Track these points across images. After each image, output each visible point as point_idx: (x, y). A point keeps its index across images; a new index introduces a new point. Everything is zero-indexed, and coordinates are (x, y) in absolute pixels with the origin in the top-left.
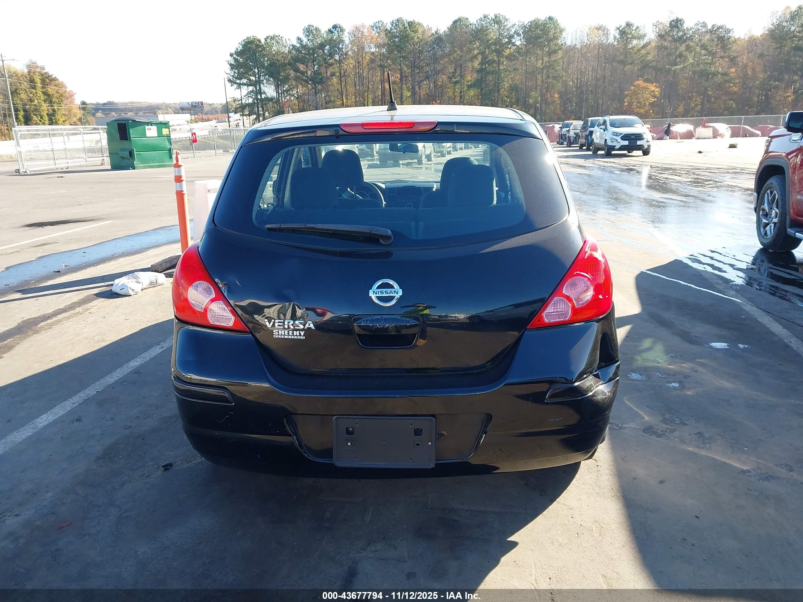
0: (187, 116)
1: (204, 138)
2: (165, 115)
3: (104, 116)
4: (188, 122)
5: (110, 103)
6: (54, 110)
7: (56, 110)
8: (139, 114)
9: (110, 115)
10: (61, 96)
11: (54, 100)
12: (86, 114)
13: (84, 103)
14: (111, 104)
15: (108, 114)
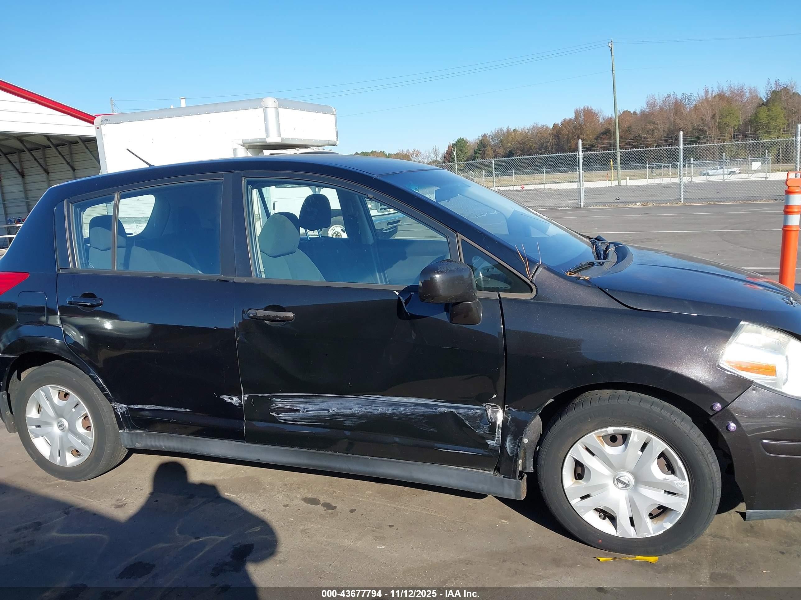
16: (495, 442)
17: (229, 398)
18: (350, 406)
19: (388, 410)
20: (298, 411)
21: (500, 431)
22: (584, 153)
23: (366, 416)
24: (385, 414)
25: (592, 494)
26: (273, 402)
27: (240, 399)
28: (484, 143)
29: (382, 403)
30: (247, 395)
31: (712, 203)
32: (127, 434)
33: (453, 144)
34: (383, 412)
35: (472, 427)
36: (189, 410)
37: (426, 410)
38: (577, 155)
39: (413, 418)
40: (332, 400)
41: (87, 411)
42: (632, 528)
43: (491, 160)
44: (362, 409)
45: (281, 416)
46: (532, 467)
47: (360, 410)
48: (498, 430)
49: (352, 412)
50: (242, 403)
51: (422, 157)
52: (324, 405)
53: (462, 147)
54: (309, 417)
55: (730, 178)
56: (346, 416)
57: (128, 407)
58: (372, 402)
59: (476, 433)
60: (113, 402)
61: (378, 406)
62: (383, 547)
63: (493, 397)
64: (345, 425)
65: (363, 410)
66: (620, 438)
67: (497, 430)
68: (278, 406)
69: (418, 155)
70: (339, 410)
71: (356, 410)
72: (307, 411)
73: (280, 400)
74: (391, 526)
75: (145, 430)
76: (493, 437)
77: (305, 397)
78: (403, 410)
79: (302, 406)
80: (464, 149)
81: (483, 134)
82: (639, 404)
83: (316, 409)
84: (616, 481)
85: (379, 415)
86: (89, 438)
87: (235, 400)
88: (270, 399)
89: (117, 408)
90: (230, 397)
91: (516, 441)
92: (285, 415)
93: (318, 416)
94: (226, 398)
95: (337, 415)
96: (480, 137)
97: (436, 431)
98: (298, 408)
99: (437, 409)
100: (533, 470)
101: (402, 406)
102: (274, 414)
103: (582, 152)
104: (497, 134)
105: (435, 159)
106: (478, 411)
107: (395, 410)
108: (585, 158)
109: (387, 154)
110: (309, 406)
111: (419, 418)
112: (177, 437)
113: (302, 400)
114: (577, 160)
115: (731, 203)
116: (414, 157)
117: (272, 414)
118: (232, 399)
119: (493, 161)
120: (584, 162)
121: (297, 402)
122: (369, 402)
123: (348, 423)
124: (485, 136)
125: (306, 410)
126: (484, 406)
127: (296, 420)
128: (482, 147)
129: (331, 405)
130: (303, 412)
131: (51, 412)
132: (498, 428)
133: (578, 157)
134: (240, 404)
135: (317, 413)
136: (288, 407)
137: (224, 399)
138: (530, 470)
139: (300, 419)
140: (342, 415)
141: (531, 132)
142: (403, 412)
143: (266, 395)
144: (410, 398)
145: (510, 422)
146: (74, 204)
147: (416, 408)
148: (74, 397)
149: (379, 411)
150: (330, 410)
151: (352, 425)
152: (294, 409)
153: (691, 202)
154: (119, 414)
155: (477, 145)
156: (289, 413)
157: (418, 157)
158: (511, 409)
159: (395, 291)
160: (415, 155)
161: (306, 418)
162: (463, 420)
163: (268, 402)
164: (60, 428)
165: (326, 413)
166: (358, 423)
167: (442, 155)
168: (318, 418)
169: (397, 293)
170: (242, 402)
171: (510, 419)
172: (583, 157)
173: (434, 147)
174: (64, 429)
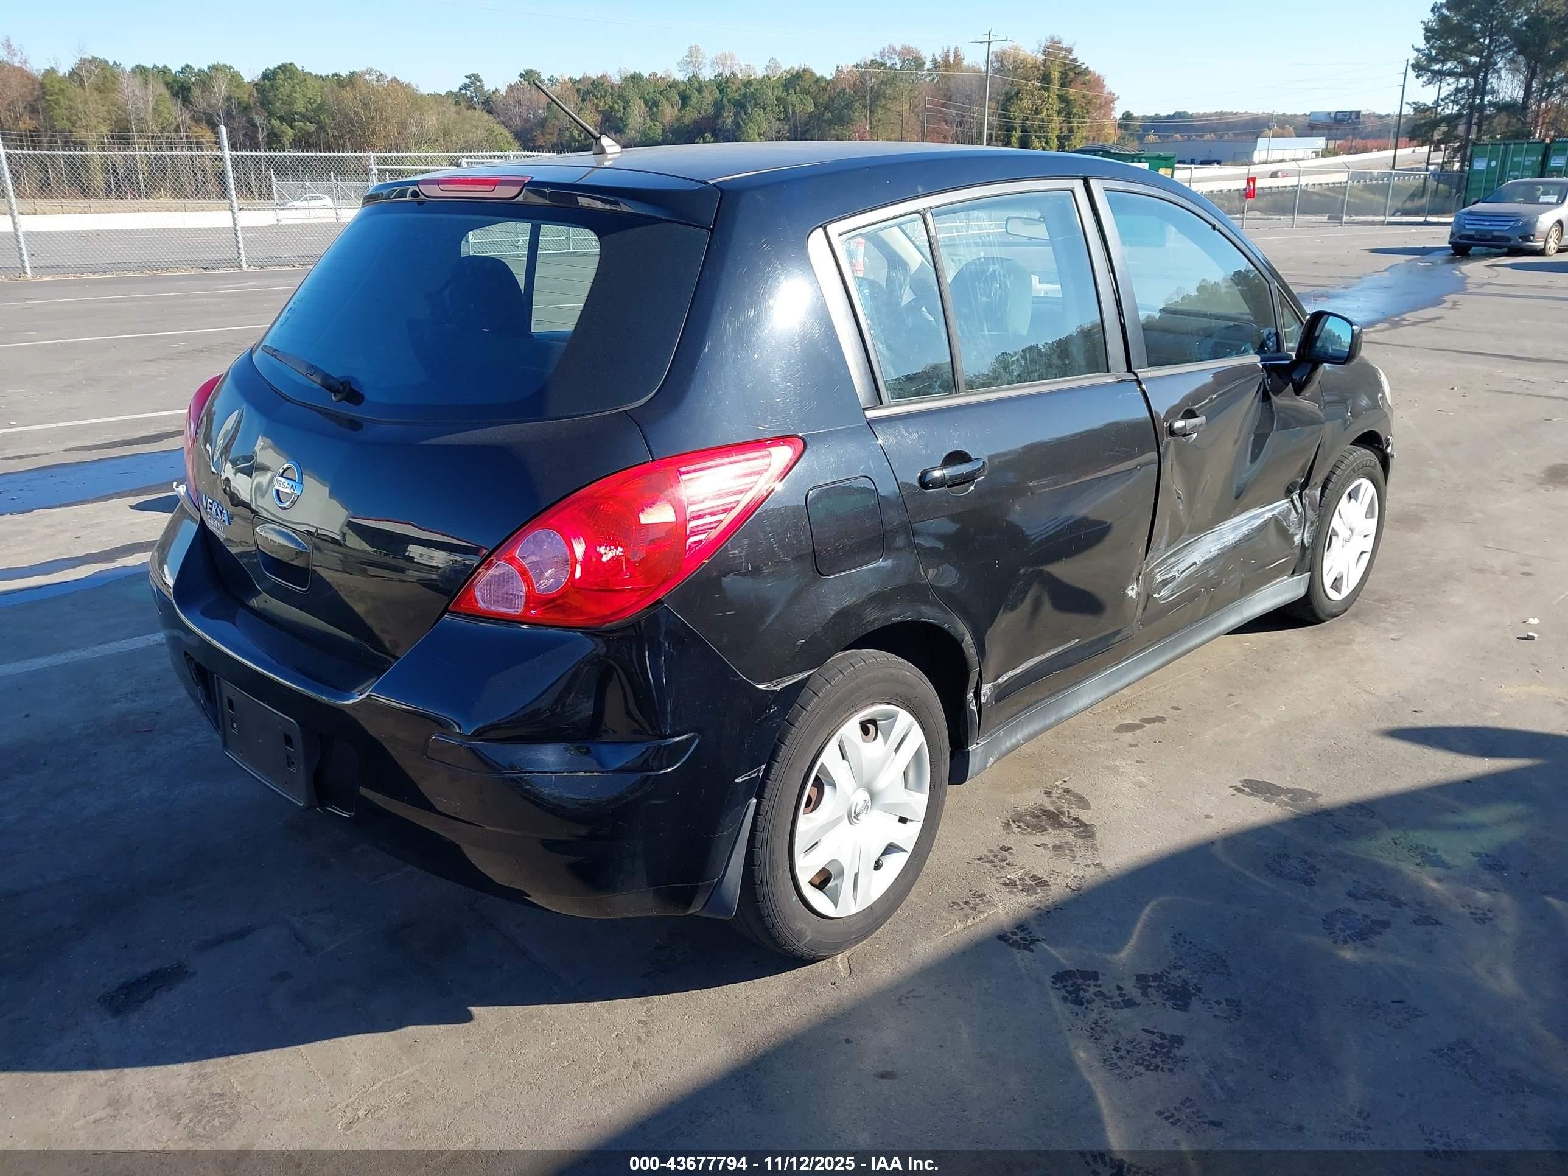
0: (1320, 142)
1: (1329, 189)
2: (1272, 139)
3: (1159, 141)
4: (1317, 153)
5: (1179, 116)
6: (1071, 130)
7: (1075, 129)
8: (1226, 137)
9: (1170, 138)
10: (1089, 103)
11: (1075, 111)
12: (1127, 137)
13: (1127, 116)
14: (1183, 118)
15: (1168, 137)
16: (1299, 536)
19: (1235, 536)
20: (1175, 578)
27: (1138, 584)
29: (1228, 531)
32: (982, 749)
35: (1288, 526)
37: (1258, 522)
45: (1162, 594)
49: (1213, 554)
52: (1191, 558)
54: (1183, 581)
56: (1209, 563)
57: (994, 686)
59: (1290, 533)
63: (1301, 483)
64: (1209, 576)
65: (1219, 547)
68: (1158, 580)
71: (1214, 550)
78: (1244, 531)
79: (1176, 569)
83: (1186, 567)
88: (1152, 573)
90: (1132, 586)
92: (1165, 590)
93: (1189, 576)
94: (1129, 591)
95: (1203, 565)
99: (1264, 516)
101: (1242, 526)
102: (1157, 595)
106: (1288, 505)
107: (1239, 535)
110: (1180, 566)
113: (1174, 559)
118: (1133, 589)
122: (1219, 534)
123: (1211, 572)
125: (1179, 572)
126: (1291, 497)
127: (1173, 592)
129: (1195, 554)
130: (1178, 577)
134: (1137, 595)
135: (1188, 572)
139: (1176, 589)
140: (1206, 563)
142: (1246, 533)
143: (1149, 569)
145: (1308, 507)
147: (1251, 523)
150: (1197, 562)
151: (1214, 573)
152: (1170, 577)
154: (976, 710)
156: (1168, 587)
161: (1180, 585)
162: (1281, 521)
165: (1194, 568)
166: (1218, 567)
168: (1190, 579)
169: (1261, 366)
170: (1138, 589)
171: (1307, 503)
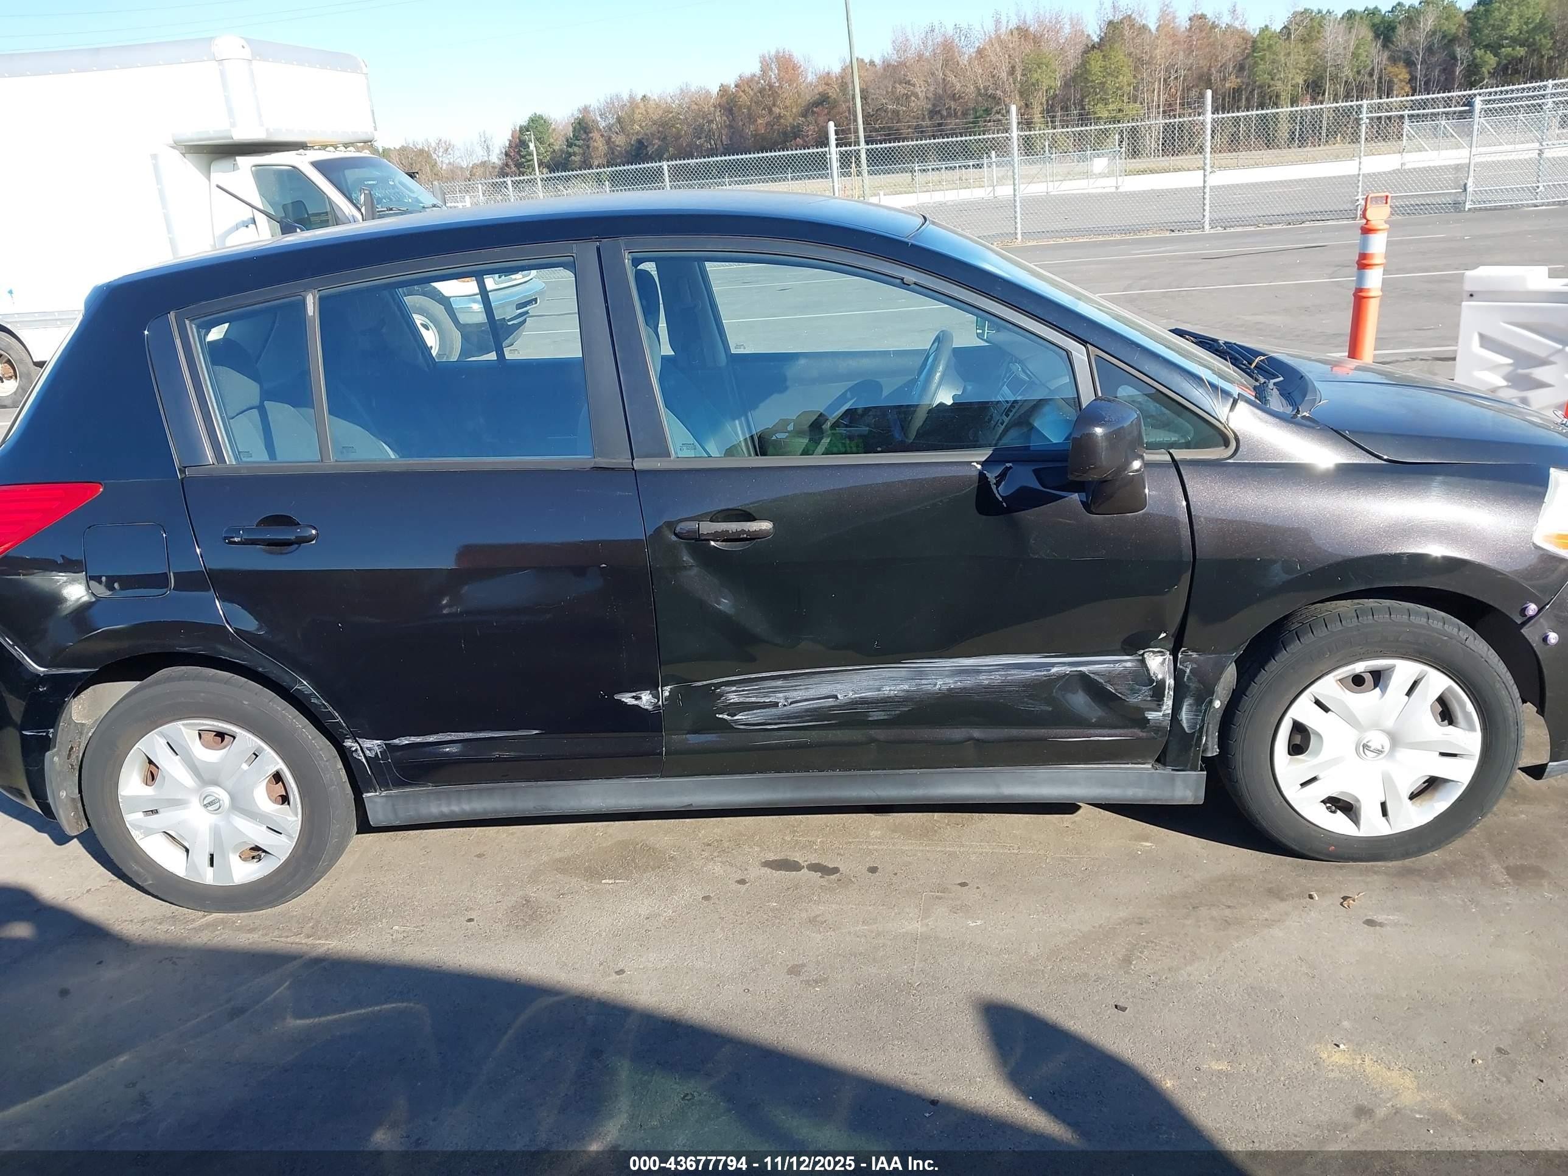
16: (1161, 714)
17: (633, 697)
18: (877, 683)
19: (956, 682)
20: (776, 705)
21: (1172, 693)
22: (839, 149)
23: (913, 698)
24: (950, 690)
25: (1321, 776)
26: (721, 695)
27: (656, 697)
28: (586, 123)
29: (941, 673)
30: (668, 688)
31: (1070, 240)
32: (384, 800)
33: (521, 127)
34: (944, 687)
35: (1119, 693)
36: (537, 732)
37: (1029, 674)
38: (826, 152)
39: (1005, 692)
40: (839, 677)
41: (280, 765)
42: (1384, 819)
43: (661, 164)
44: (902, 686)
45: (740, 717)
46: (1216, 747)
47: (898, 688)
48: (1168, 693)
49: (884, 694)
50: (660, 703)
51: (457, 154)
52: (825, 689)
53: (542, 133)
54: (797, 713)
55: (1059, 189)
56: (872, 703)
57: (385, 744)
58: (921, 674)
59: (1126, 703)
60: (348, 738)
61: (933, 677)
62: (979, 923)
63: (1160, 637)
64: (870, 719)
65: (906, 687)
66: (1368, 678)
67: (1166, 693)
68: (732, 701)
69: (447, 150)
70: (856, 693)
71: (890, 690)
72: (791, 703)
73: (734, 688)
74: (963, 885)
75: (424, 785)
76: (1159, 705)
77: (785, 677)
78: (984, 679)
79: (781, 695)
80: (546, 137)
81: (581, 105)
82: (1409, 620)
83: (808, 697)
84: (1361, 748)
85: (938, 693)
86: (289, 818)
87: (646, 699)
88: (715, 689)
89: (356, 750)
90: (634, 694)
91: (1201, 706)
92: (747, 715)
93: (815, 709)
94: (627, 699)
95: (854, 703)
96: (575, 113)
97: (1051, 709)
98: (772, 699)
99: (1050, 670)
100: (1218, 750)
101: (981, 672)
102: (726, 717)
103: (837, 147)
104: (610, 105)
105: (487, 159)
106: (1129, 664)
107: (969, 682)
108: (842, 158)
109: (381, 150)
110: (795, 694)
111: (1017, 689)
112: (503, 789)
113: (779, 683)
114: (827, 163)
115: (1101, 238)
116: (440, 154)
117: (721, 716)
118: (641, 698)
119: (665, 167)
120: (840, 166)
121: (770, 688)
122: (914, 673)
123: (877, 715)
124: (586, 110)
125: (790, 701)
126: (1140, 655)
127: (770, 721)
128: (582, 132)
129: (839, 686)
130: (785, 705)
131: (187, 779)
132: (1169, 688)
133: (828, 156)
134: (656, 706)
135: (813, 704)
136: (753, 700)
137: (623, 700)
138: (1213, 751)
139: (779, 719)
140: (864, 702)
141: (677, 102)
142: (986, 682)
143: (705, 683)
144: (995, 656)
145: (1188, 676)
146: (195, 321)
147: (1009, 673)
148: (246, 740)
149: (938, 687)
150: (839, 696)
151: (886, 717)
152: (764, 702)
153: (1034, 240)
154: (364, 760)
155: (571, 129)
156: (755, 711)
157: (450, 154)
158: (1190, 653)
159: (975, 464)
160: (441, 150)
161: (789, 717)
162: (1101, 683)
163: (711, 694)
164: (209, 808)
165: (831, 702)
166: (897, 712)
167: (501, 150)
168: (816, 714)
169: (979, 467)
170: (659, 701)
171: (1188, 671)
172: (838, 156)
173: (482, 134)
174: (220, 807)
